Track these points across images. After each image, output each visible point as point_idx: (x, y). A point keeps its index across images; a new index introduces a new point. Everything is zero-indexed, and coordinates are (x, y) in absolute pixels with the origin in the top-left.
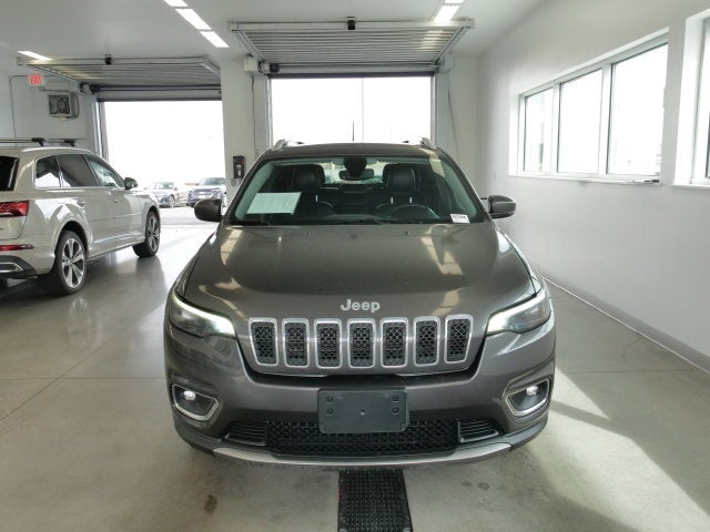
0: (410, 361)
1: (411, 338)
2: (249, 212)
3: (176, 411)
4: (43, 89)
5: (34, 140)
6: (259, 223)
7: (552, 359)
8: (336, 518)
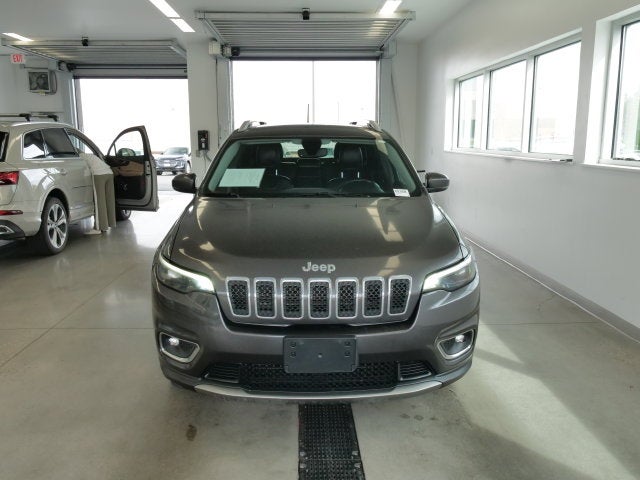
0: (359, 314)
1: (360, 295)
2: (221, 185)
3: (162, 354)
4: (24, 66)
5: (21, 115)
6: (229, 196)
7: (476, 312)
8: (297, 443)
